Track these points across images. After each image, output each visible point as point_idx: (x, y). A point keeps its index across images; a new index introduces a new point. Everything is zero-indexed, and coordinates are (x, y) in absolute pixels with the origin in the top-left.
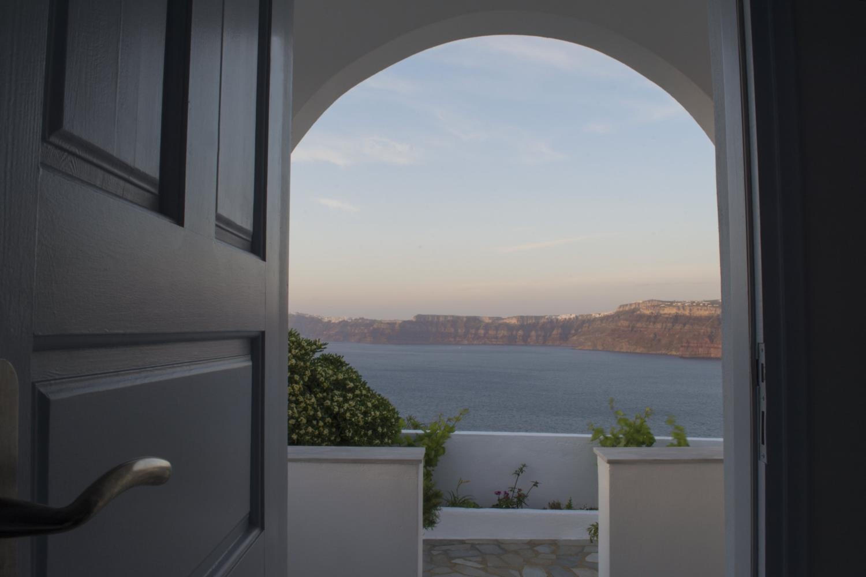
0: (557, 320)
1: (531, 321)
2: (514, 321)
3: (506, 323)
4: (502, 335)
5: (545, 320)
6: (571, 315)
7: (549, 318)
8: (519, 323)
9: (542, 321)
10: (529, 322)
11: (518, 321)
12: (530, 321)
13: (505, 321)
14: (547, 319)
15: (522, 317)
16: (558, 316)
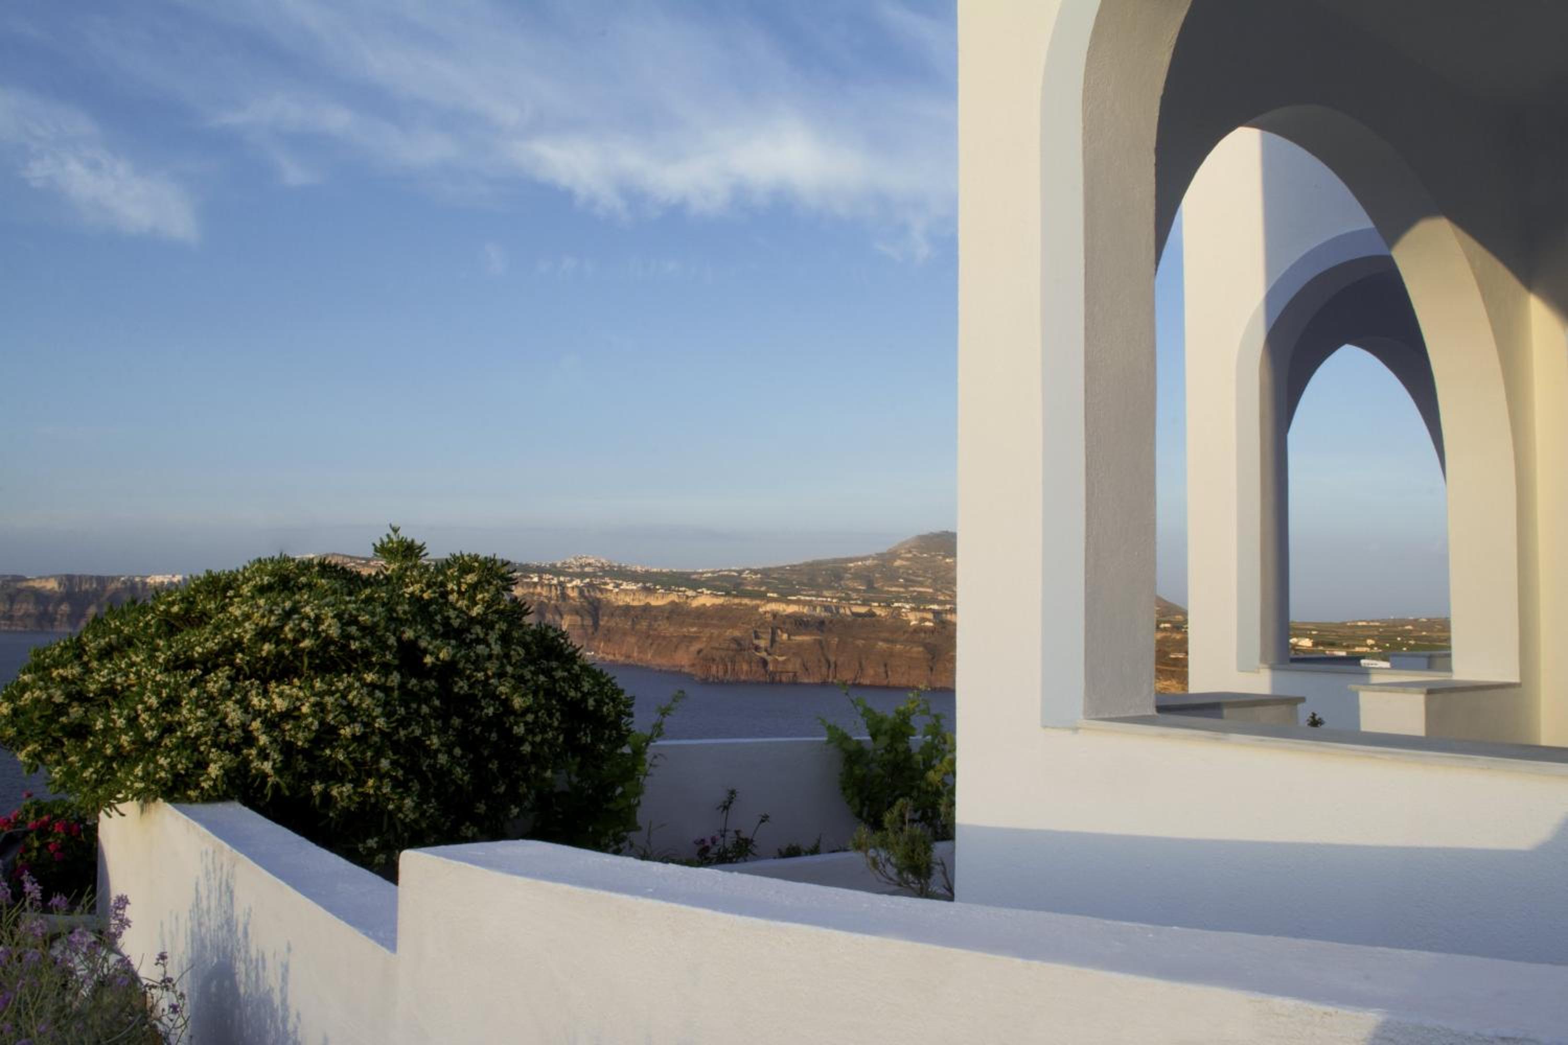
0: (145, 584)
1: (87, 586)
2: (52, 585)
3: (34, 587)
4: (22, 612)
5: (119, 585)
6: (174, 576)
7: (128, 580)
8: (62, 589)
9: (113, 586)
10: (83, 588)
11: (60, 584)
12: (85, 586)
13: (31, 584)
14: (124, 583)
15: (70, 578)
16: (148, 577)
